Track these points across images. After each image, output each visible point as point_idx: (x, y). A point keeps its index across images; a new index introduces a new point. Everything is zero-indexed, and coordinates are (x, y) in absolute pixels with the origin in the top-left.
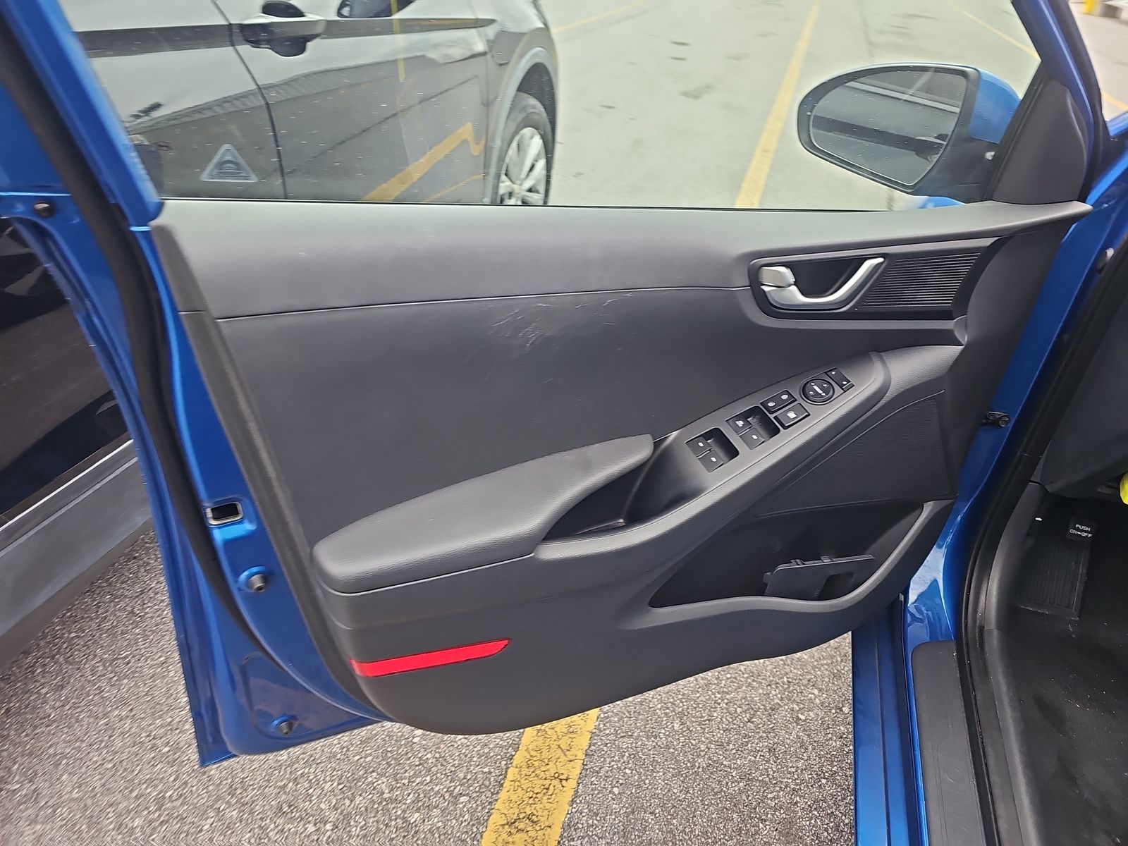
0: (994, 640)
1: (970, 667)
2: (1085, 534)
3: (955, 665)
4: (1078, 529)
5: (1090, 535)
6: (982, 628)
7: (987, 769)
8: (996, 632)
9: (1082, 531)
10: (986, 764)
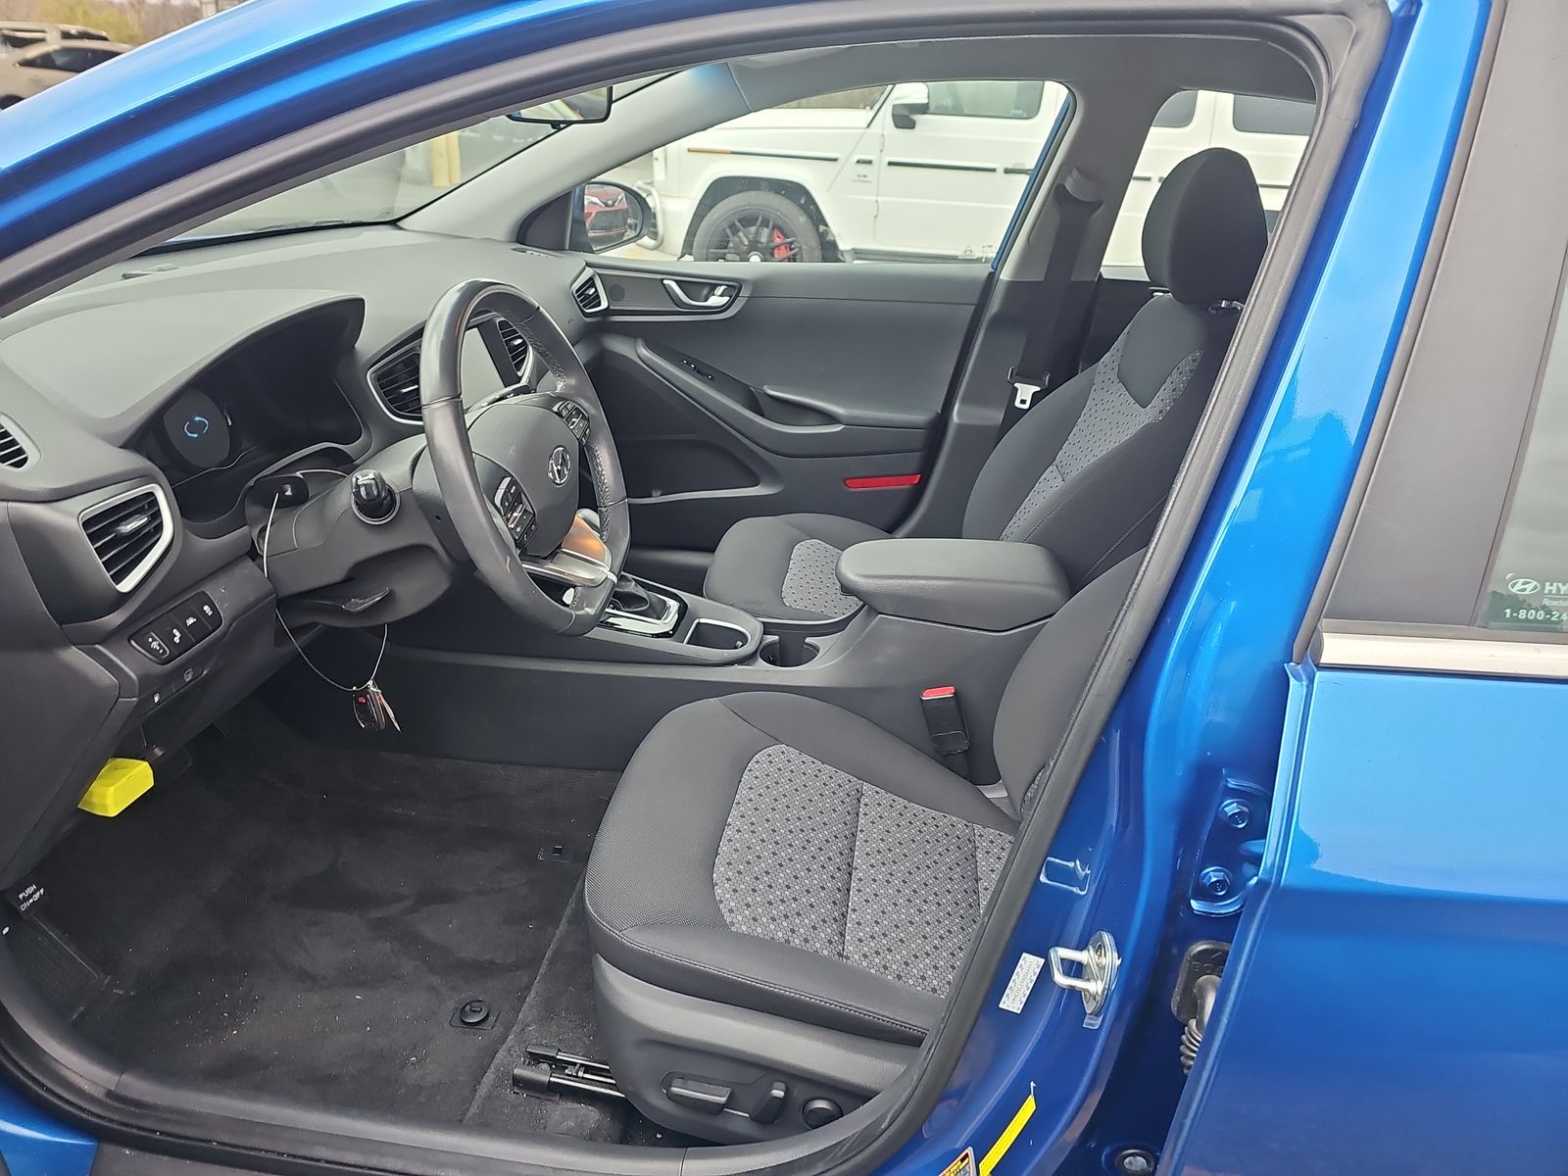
0: (137, 1086)
1: (169, 1135)
2: (37, 896)
3: (147, 1157)
4: (26, 899)
5: (42, 891)
6: (109, 1094)
7: (336, 1163)
8: (127, 1078)
9: (31, 896)
10: (327, 1162)
